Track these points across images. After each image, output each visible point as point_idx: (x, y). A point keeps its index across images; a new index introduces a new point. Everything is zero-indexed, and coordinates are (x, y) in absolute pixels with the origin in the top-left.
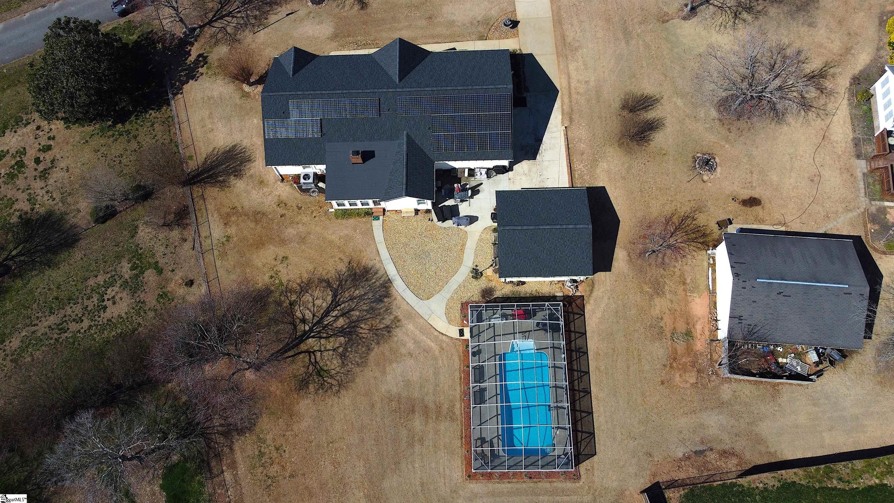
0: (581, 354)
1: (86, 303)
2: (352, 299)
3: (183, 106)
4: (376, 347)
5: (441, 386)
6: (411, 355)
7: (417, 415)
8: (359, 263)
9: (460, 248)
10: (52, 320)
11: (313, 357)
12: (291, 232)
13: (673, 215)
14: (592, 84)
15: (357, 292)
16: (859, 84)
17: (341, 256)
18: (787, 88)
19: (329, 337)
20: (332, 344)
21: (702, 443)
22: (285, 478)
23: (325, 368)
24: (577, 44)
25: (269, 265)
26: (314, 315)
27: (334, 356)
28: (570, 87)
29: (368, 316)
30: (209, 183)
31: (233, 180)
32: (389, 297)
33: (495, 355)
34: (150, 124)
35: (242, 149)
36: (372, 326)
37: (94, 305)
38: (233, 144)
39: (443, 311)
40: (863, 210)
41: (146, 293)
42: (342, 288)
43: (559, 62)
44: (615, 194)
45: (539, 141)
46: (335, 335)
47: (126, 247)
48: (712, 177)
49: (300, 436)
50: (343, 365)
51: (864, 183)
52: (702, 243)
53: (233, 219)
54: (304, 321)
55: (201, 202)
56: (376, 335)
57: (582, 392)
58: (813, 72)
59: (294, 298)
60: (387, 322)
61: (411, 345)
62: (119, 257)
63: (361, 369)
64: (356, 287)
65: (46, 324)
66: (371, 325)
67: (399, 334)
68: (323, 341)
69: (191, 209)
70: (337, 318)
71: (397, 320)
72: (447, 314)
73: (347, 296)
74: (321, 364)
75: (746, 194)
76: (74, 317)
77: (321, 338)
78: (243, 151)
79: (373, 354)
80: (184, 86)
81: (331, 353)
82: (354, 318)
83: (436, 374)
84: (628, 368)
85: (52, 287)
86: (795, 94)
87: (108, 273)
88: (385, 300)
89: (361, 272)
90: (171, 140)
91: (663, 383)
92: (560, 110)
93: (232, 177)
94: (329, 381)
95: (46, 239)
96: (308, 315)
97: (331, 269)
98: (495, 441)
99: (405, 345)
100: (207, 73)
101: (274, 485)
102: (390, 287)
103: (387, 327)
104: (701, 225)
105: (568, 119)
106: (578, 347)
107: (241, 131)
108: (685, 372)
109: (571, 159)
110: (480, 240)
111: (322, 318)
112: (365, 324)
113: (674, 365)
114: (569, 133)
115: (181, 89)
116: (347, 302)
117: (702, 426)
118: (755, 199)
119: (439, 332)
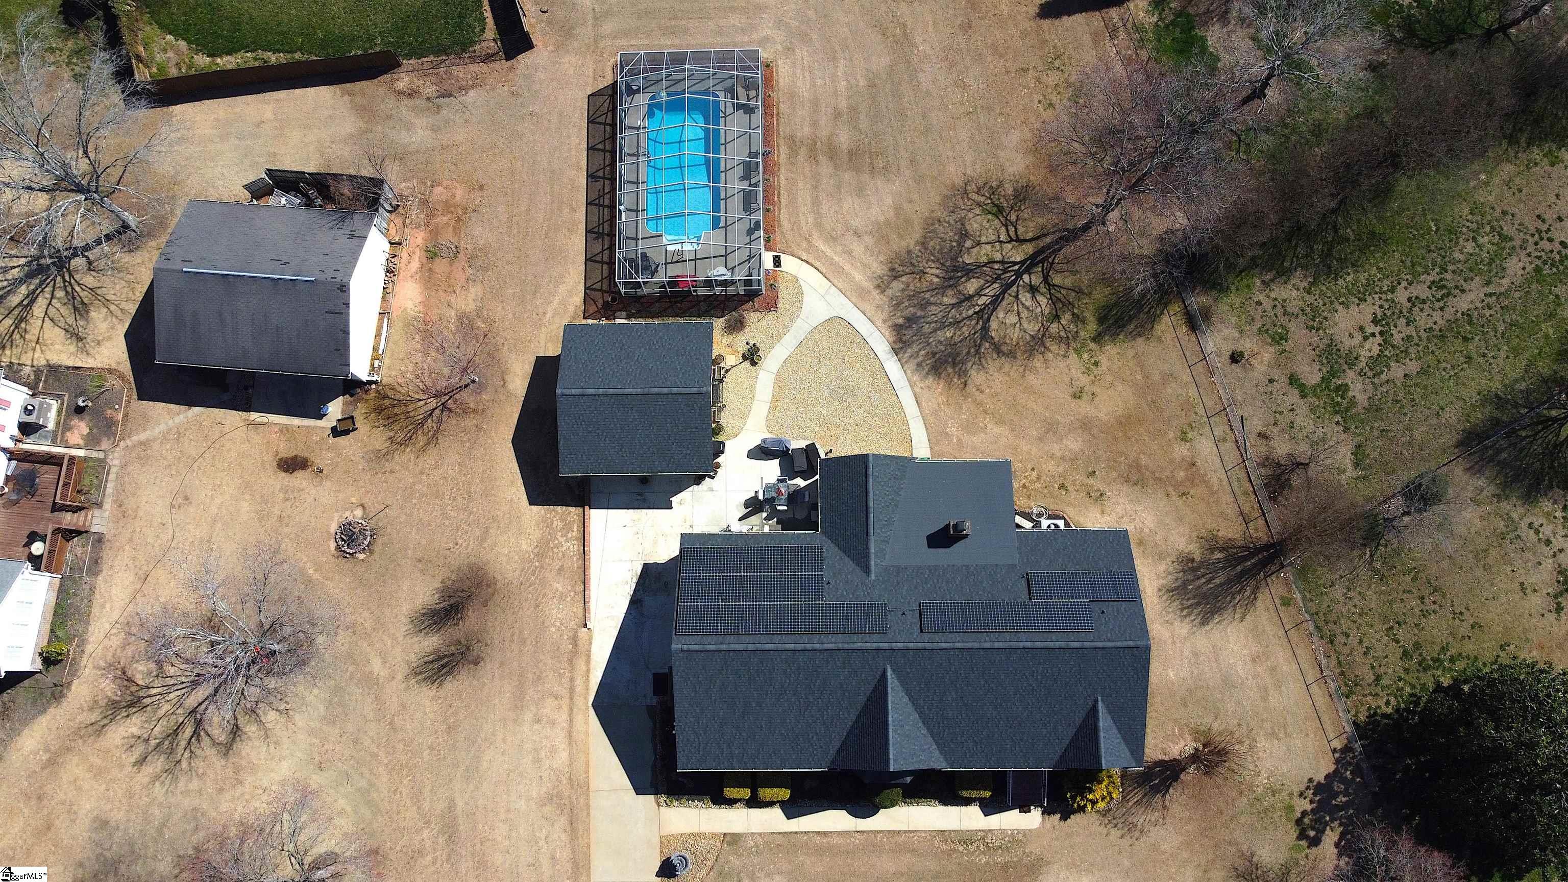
0: (596, 230)
1: (1411, 330)
2: (957, 323)
3: (1325, 718)
4: (912, 247)
5: (808, 186)
6: (857, 234)
7: (845, 147)
8: (949, 384)
9: (780, 404)
10: (1463, 303)
11: (1012, 234)
12: (1074, 444)
13: (424, 450)
14: (528, 716)
15: (949, 335)
16: (55, 685)
17: (979, 397)
18: (183, 683)
19: (989, 263)
20: (982, 253)
21: (439, 107)
22: (1035, 67)
23: (990, 217)
24: (548, 809)
25: (1103, 384)
26: (1017, 297)
27: (978, 234)
28: (571, 710)
29: (927, 295)
30: (1239, 547)
31: (1195, 550)
32: (896, 325)
33: (726, 227)
34: (1384, 682)
35: (1189, 615)
36: (920, 278)
37: (1396, 327)
38: (1208, 628)
39: (806, 299)
40: (122, 444)
41: (1310, 345)
42: (974, 342)
43: (587, 772)
44: (514, 490)
45: (635, 602)
46: (979, 267)
47: (1368, 428)
48: (347, 514)
49: (1019, 122)
50: (962, 221)
51: (104, 491)
52: (386, 397)
53: (1182, 474)
54: (1033, 290)
55: (1246, 508)
56: (912, 265)
57: (600, 177)
58: (128, 716)
59: (1054, 328)
60: (897, 286)
61: (858, 248)
62: (1374, 409)
63: (934, 215)
64: (951, 344)
65: (1471, 296)
66: (923, 280)
67: (878, 268)
68: (998, 257)
69: (1263, 494)
70: (979, 293)
71: (882, 288)
72: (799, 295)
73: (965, 328)
74: (996, 222)
75: (300, 479)
76: (1426, 307)
77: (1002, 262)
78: (1186, 610)
79: (917, 235)
80: (1332, 768)
81: (983, 239)
82: (950, 292)
83: (816, 202)
84: (528, 211)
85: (1481, 360)
86: (172, 671)
87: (1387, 382)
88: (901, 321)
89: (946, 368)
90: (1332, 642)
91: (481, 188)
92: (593, 663)
93: (1197, 557)
94: (982, 199)
95: (1521, 450)
96: (1026, 298)
97: (996, 374)
98: (730, 110)
99: (867, 247)
100: (1291, 795)
101: (1050, 60)
102: (894, 342)
103: (896, 278)
104: (381, 428)
105: (580, 642)
106: (600, 240)
107: (1196, 655)
108: (447, 201)
109: (581, 562)
110: (744, 416)
111: (1004, 292)
112: (931, 283)
113: (460, 212)
114: (581, 615)
115: (1337, 761)
116: (964, 319)
117: (435, 129)
118: (286, 471)
119: (812, 266)
